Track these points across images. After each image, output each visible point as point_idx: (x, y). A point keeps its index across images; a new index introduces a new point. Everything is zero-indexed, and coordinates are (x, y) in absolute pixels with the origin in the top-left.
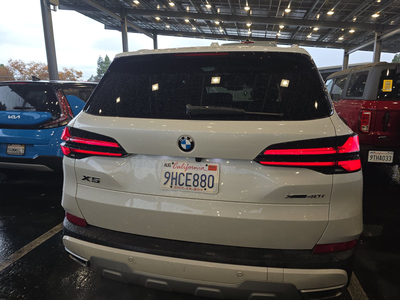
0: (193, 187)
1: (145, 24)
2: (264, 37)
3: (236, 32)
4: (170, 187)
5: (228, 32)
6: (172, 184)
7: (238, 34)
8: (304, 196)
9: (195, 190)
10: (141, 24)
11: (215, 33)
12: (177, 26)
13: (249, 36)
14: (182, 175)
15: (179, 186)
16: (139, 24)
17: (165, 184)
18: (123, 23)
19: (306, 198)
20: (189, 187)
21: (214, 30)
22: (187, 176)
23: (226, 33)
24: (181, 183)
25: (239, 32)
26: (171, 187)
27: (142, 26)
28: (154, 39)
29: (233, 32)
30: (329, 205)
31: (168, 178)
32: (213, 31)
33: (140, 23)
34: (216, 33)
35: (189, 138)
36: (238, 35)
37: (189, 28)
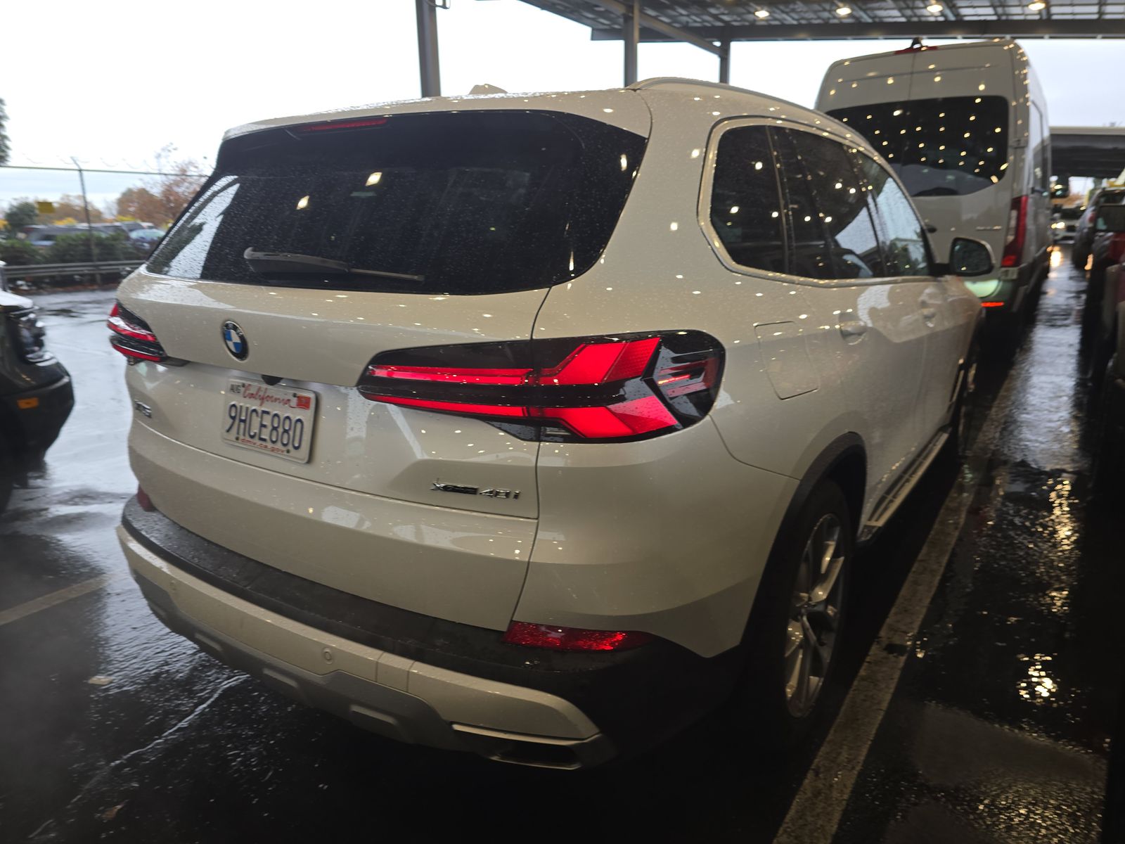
0: (270, 445)
1: (696, 15)
2: (1095, 17)
3: (990, 11)
4: (234, 440)
5: (964, 11)
6: (238, 433)
7: (996, 14)
8: (473, 491)
9: (273, 450)
10: (688, 16)
11: (915, 19)
12: (793, 11)
13: (1037, 17)
14: (254, 414)
15: (250, 439)
16: (682, 15)
17: (228, 431)
18: (628, 19)
19: (478, 496)
20: (264, 443)
21: (913, 8)
22: (262, 418)
23: (957, 15)
24: (252, 434)
25: (1000, 10)
26: (237, 439)
27: (690, 20)
28: (720, 56)
29: (980, 11)
30: (536, 521)
31: (233, 418)
32: (909, 12)
33: (684, 12)
34: (923, 19)
35: (235, 328)
36: (994, 18)
37: (830, 11)
